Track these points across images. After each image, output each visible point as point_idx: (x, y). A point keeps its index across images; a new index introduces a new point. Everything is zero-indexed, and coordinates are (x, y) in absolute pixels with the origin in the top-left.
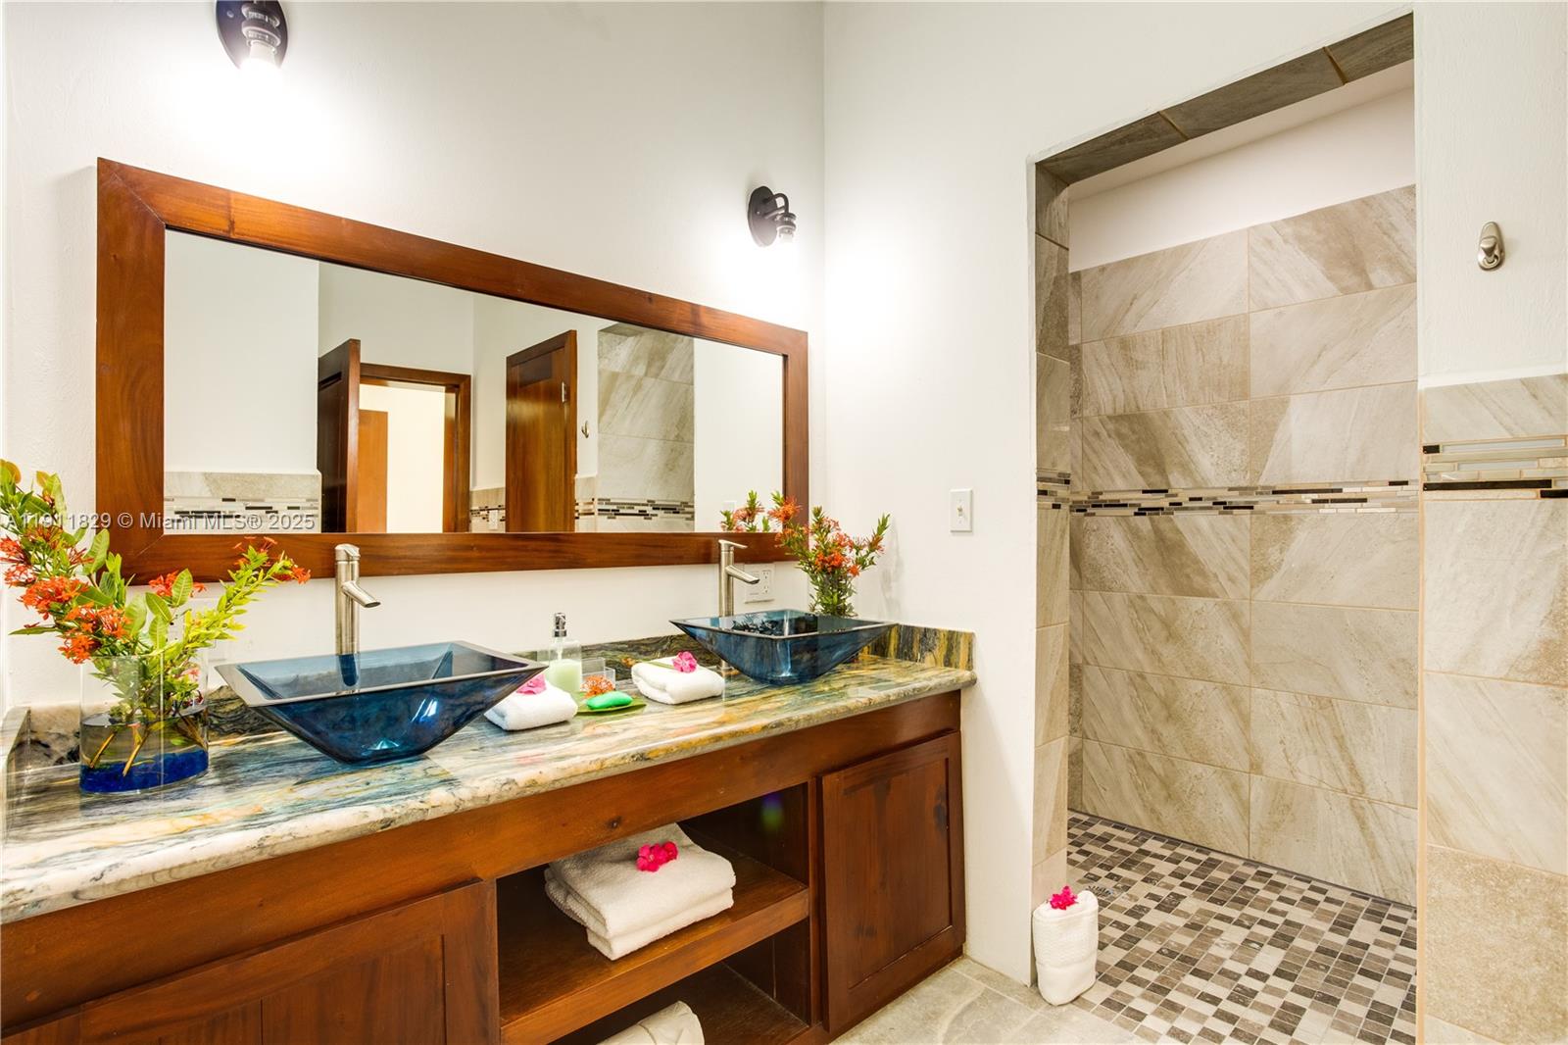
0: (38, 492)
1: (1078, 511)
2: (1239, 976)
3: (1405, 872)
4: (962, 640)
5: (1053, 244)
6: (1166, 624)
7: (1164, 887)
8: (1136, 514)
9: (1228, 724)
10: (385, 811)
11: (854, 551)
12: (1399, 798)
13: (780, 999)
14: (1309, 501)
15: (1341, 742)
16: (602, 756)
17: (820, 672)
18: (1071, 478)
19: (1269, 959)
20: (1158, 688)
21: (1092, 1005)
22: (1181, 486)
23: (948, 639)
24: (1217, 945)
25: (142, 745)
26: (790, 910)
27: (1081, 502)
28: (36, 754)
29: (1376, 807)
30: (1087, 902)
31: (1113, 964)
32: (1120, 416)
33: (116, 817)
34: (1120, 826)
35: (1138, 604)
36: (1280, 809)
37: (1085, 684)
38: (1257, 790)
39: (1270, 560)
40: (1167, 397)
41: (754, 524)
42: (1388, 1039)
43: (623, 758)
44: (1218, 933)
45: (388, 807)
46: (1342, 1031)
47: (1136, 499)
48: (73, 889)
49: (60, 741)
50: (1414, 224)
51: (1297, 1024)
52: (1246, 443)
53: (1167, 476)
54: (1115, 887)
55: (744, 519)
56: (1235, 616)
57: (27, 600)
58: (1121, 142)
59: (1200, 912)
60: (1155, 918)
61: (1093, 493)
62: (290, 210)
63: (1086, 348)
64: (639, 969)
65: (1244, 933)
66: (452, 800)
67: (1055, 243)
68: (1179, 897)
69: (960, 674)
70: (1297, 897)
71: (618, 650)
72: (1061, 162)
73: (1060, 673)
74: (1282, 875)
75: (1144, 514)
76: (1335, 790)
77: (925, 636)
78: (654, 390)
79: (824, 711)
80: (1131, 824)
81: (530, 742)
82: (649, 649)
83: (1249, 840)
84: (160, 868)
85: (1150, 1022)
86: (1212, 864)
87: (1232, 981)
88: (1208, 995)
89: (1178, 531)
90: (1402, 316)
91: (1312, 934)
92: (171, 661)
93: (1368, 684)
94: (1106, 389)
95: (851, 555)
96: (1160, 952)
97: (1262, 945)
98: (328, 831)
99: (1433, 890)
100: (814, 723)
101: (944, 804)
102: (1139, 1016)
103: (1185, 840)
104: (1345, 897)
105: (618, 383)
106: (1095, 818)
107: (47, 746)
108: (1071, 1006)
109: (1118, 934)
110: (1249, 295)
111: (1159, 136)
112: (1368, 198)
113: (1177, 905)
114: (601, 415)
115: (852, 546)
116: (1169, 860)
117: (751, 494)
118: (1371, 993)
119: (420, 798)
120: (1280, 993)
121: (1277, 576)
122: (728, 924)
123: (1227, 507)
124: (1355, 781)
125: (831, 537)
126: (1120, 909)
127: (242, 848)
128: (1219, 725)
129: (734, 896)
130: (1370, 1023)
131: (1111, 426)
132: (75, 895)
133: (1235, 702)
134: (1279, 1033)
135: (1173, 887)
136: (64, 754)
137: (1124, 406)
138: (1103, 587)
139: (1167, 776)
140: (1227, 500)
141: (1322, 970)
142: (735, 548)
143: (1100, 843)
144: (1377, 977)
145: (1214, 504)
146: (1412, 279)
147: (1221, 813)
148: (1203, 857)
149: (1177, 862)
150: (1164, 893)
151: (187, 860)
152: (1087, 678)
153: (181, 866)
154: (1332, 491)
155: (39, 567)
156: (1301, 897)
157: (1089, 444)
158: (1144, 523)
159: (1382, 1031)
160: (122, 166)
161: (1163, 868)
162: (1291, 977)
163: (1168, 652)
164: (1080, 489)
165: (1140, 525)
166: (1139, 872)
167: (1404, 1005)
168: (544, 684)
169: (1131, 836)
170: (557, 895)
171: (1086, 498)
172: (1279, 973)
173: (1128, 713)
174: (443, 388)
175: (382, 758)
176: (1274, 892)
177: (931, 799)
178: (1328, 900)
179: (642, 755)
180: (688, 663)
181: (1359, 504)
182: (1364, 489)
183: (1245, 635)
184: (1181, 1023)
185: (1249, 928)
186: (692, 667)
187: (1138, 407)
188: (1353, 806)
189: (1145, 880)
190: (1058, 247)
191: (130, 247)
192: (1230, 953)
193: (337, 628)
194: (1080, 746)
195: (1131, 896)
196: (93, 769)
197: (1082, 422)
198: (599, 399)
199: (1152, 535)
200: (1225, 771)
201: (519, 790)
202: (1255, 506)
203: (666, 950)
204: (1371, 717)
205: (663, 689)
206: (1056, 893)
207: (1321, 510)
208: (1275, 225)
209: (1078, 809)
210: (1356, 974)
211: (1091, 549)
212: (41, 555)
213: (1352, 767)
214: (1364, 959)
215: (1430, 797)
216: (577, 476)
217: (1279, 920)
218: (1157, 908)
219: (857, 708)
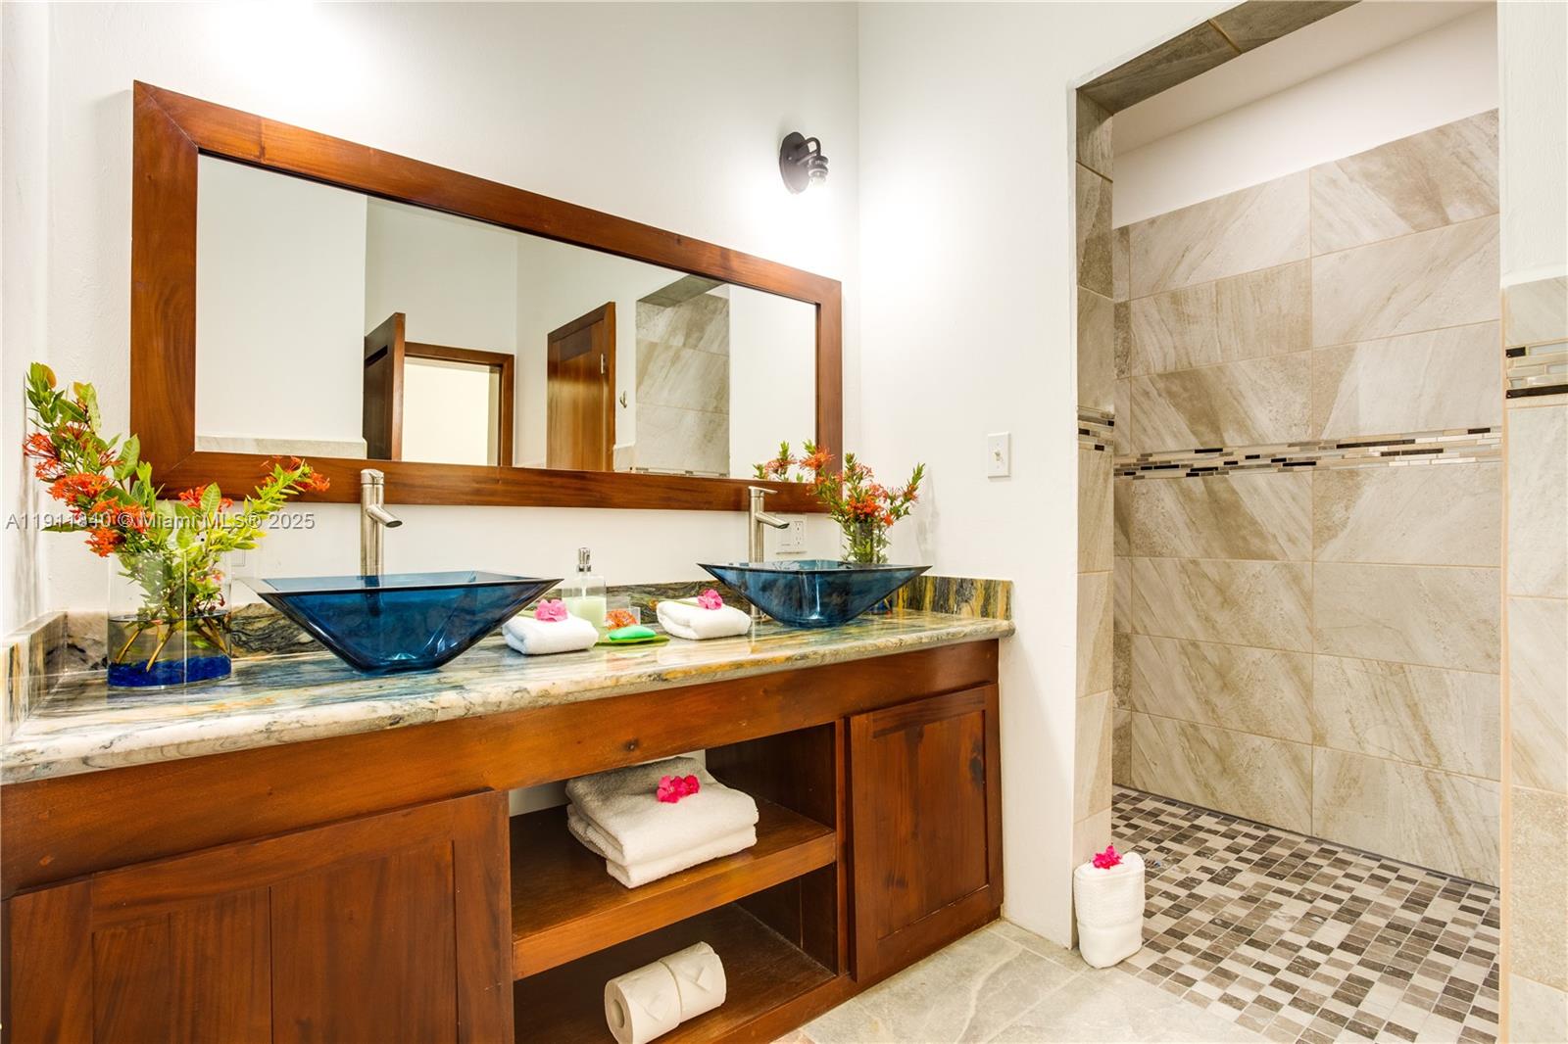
0: (71, 397)
1: (1126, 474)
2: (1300, 948)
3: (1488, 850)
4: (999, 589)
5: (1095, 175)
6: (1221, 589)
7: (1217, 861)
8: (1188, 475)
9: (1288, 693)
10: (394, 708)
11: (889, 501)
12: (1480, 770)
13: (806, 949)
14: (1377, 454)
15: (1414, 710)
16: (619, 673)
17: (850, 617)
18: (1116, 420)
19: (1333, 933)
20: (1212, 656)
21: (1137, 969)
22: (1236, 444)
23: (985, 589)
24: (1275, 917)
25: (165, 643)
26: (816, 853)
27: (1130, 465)
28: (73, 658)
29: (1454, 779)
30: (1132, 864)
31: (1161, 932)
32: (1172, 374)
33: (135, 704)
34: (1171, 802)
35: (1190, 570)
36: (1346, 782)
37: (1134, 654)
38: (1320, 763)
39: (1334, 519)
40: (1222, 351)
41: (786, 476)
42: (1468, 1014)
43: (639, 677)
44: (1277, 906)
45: (397, 704)
46: (1416, 1005)
47: (1188, 460)
48: (83, 755)
49: (95, 647)
50: (1496, 151)
51: (1364, 996)
52: (1307, 397)
53: (1221, 434)
54: (1165, 859)
55: (776, 471)
56: (1296, 580)
57: (56, 493)
58: (1168, 59)
59: (1257, 885)
60: (1207, 889)
61: (1142, 455)
62: (319, 138)
63: (1134, 306)
64: (658, 897)
65: (1307, 907)
66: (463, 703)
67: (1098, 174)
68: (1235, 871)
69: (997, 623)
70: (1366, 875)
71: (645, 592)
72: (1103, 87)
73: (1104, 624)
74: (1348, 853)
75: (1197, 475)
76: (1408, 762)
77: (962, 587)
78: (694, 360)
79: (852, 648)
80: (1184, 800)
81: (547, 662)
82: (677, 594)
83: (1311, 816)
84: (168, 743)
85: (1201, 988)
86: (1271, 840)
87: (1291, 952)
88: (1265, 965)
89: (1234, 492)
90: (1482, 251)
91: (1382, 910)
92: (194, 563)
93: (1445, 648)
94: (1156, 347)
95: (885, 506)
96: (1212, 922)
97: (1325, 919)
98: (336, 723)
99: (1520, 836)
100: (841, 659)
101: (980, 758)
102: (1189, 982)
103: (1242, 816)
104: (1420, 876)
105: (656, 353)
106: (1145, 794)
107: (82, 651)
108: (1115, 969)
109: (1167, 904)
110: (1311, 240)
111: (1209, 50)
112: (1446, 126)
113: (1232, 878)
114: (639, 384)
115: (887, 496)
116: (1224, 835)
117: (783, 446)
118: (1449, 969)
119: (430, 699)
120: (1345, 966)
121: (1342, 535)
122: (749, 860)
123: (1288, 464)
124: (1430, 752)
125: (865, 484)
126: (1170, 881)
127: (250, 731)
128: (1279, 695)
129: (757, 836)
130: (1447, 999)
131: (1161, 385)
132: (85, 760)
133: (1296, 671)
134: (1344, 1004)
135: (1227, 861)
136: (99, 660)
137: (1176, 363)
138: (1153, 553)
139: (1221, 749)
140: (1287, 456)
141: (1393, 945)
142: (766, 493)
143: (1149, 817)
144: (1456, 955)
145: (1273, 461)
146: (1494, 211)
147: (1281, 787)
148: (1261, 834)
149: (1233, 838)
150: (1218, 867)
151: (195, 738)
152: (1137, 648)
153: (189, 743)
154: (1404, 442)
155: (69, 465)
156: (1369, 874)
157: (1138, 404)
158: (1197, 483)
159: (1461, 1007)
160: (157, 90)
161: (1218, 843)
162: (1358, 951)
163: (1223, 618)
164: (1128, 452)
165: (1192, 486)
166: (1192, 846)
167: (1485, 982)
168: (565, 614)
169: (1183, 812)
170: (577, 826)
171: (1135, 461)
172: (1343, 946)
173: (1181, 686)
174: (488, 367)
175: (398, 667)
176: (1340, 868)
177: (966, 750)
178: (1399, 878)
179: (659, 675)
180: (713, 601)
181: (1435, 455)
182: (1440, 439)
183: (1307, 599)
184: (1235, 990)
185: (1311, 902)
186: (718, 605)
187: (1190, 364)
188: (1427, 778)
189: (1198, 854)
190: (1101, 178)
191: (165, 167)
192: (1290, 925)
193: (362, 551)
194: (1129, 720)
195: (1182, 869)
196: (119, 665)
197: (1130, 382)
198: (637, 367)
199: (1205, 496)
200: (1285, 743)
201: (531, 700)
202: (1318, 462)
203: (686, 881)
204: (1448, 683)
205: (687, 626)
206: (1099, 852)
207: (1391, 464)
208: (1340, 164)
209: (1127, 785)
210: (1431, 950)
211: (1141, 513)
212: (71, 453)
213: (1427, 738)
214: (1441, 935)
215: (1516, 733)
216: (615, 447)
217: (1345, 896)
218: (1210, 880)
219: (887, 647)
